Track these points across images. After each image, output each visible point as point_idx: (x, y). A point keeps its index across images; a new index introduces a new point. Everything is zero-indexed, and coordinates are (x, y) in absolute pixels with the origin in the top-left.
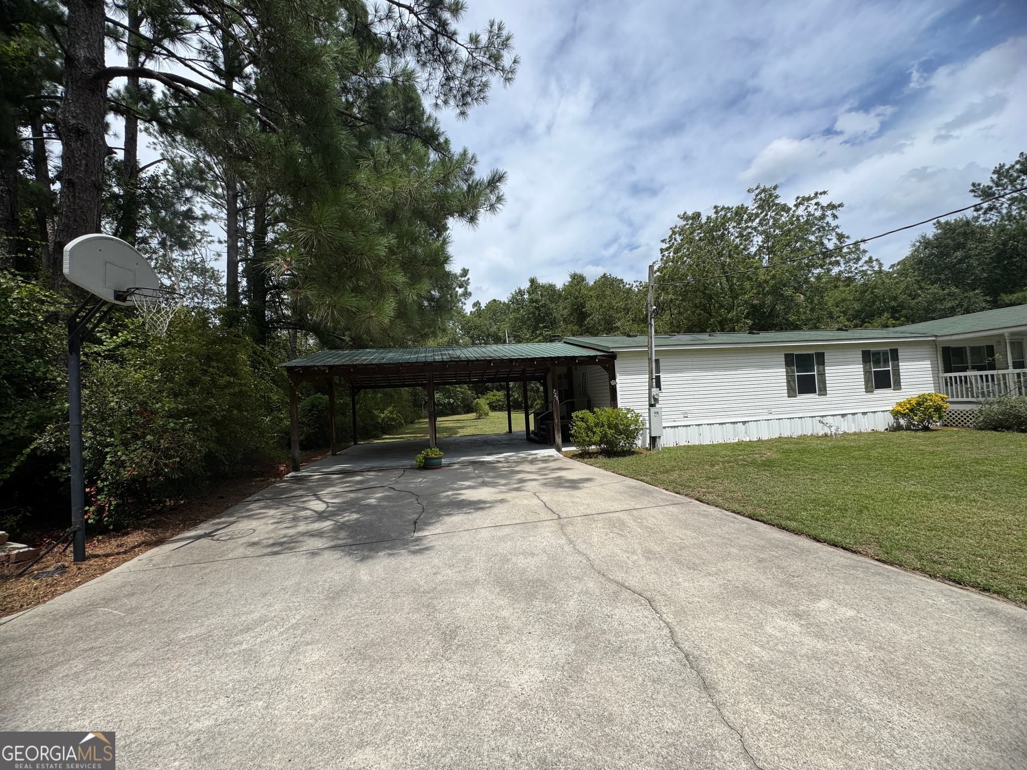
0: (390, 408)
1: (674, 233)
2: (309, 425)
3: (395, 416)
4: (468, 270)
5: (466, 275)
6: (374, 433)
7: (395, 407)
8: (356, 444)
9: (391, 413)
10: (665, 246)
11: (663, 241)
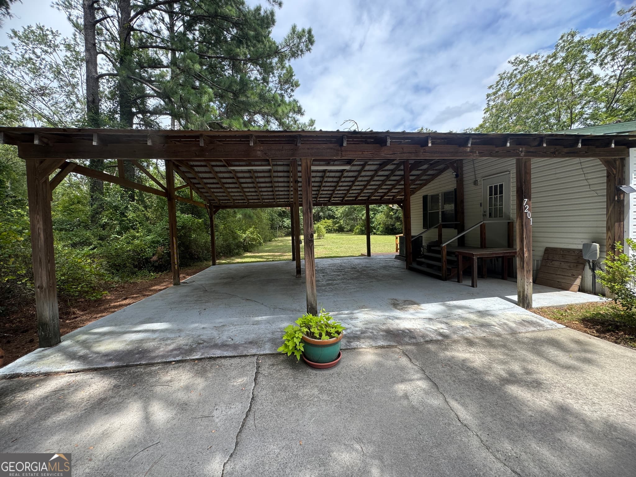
0: (251, 229)
1: (501, 78)
2: (164, 245)
3: (255, 237)
4: (315, 121)
5: (313, 125)
6: (237, 251)
7: (256, 228)
8: (214, 264)
9: (252, 233)
10: (491, 91)
11: (490, 87)
